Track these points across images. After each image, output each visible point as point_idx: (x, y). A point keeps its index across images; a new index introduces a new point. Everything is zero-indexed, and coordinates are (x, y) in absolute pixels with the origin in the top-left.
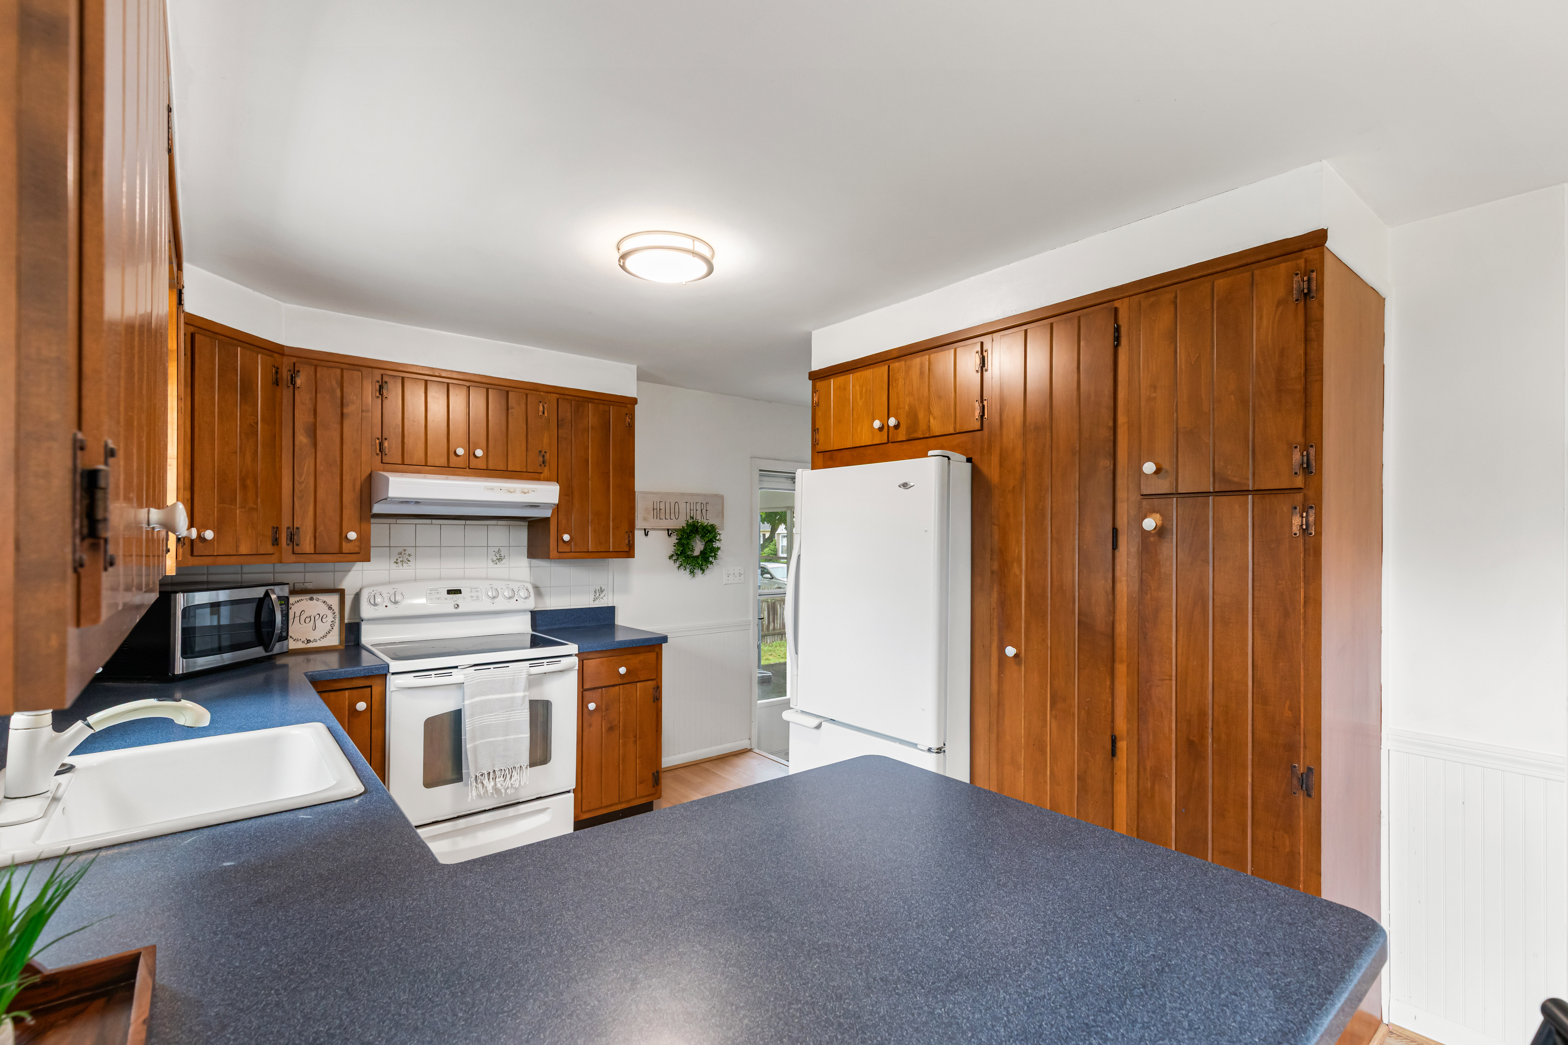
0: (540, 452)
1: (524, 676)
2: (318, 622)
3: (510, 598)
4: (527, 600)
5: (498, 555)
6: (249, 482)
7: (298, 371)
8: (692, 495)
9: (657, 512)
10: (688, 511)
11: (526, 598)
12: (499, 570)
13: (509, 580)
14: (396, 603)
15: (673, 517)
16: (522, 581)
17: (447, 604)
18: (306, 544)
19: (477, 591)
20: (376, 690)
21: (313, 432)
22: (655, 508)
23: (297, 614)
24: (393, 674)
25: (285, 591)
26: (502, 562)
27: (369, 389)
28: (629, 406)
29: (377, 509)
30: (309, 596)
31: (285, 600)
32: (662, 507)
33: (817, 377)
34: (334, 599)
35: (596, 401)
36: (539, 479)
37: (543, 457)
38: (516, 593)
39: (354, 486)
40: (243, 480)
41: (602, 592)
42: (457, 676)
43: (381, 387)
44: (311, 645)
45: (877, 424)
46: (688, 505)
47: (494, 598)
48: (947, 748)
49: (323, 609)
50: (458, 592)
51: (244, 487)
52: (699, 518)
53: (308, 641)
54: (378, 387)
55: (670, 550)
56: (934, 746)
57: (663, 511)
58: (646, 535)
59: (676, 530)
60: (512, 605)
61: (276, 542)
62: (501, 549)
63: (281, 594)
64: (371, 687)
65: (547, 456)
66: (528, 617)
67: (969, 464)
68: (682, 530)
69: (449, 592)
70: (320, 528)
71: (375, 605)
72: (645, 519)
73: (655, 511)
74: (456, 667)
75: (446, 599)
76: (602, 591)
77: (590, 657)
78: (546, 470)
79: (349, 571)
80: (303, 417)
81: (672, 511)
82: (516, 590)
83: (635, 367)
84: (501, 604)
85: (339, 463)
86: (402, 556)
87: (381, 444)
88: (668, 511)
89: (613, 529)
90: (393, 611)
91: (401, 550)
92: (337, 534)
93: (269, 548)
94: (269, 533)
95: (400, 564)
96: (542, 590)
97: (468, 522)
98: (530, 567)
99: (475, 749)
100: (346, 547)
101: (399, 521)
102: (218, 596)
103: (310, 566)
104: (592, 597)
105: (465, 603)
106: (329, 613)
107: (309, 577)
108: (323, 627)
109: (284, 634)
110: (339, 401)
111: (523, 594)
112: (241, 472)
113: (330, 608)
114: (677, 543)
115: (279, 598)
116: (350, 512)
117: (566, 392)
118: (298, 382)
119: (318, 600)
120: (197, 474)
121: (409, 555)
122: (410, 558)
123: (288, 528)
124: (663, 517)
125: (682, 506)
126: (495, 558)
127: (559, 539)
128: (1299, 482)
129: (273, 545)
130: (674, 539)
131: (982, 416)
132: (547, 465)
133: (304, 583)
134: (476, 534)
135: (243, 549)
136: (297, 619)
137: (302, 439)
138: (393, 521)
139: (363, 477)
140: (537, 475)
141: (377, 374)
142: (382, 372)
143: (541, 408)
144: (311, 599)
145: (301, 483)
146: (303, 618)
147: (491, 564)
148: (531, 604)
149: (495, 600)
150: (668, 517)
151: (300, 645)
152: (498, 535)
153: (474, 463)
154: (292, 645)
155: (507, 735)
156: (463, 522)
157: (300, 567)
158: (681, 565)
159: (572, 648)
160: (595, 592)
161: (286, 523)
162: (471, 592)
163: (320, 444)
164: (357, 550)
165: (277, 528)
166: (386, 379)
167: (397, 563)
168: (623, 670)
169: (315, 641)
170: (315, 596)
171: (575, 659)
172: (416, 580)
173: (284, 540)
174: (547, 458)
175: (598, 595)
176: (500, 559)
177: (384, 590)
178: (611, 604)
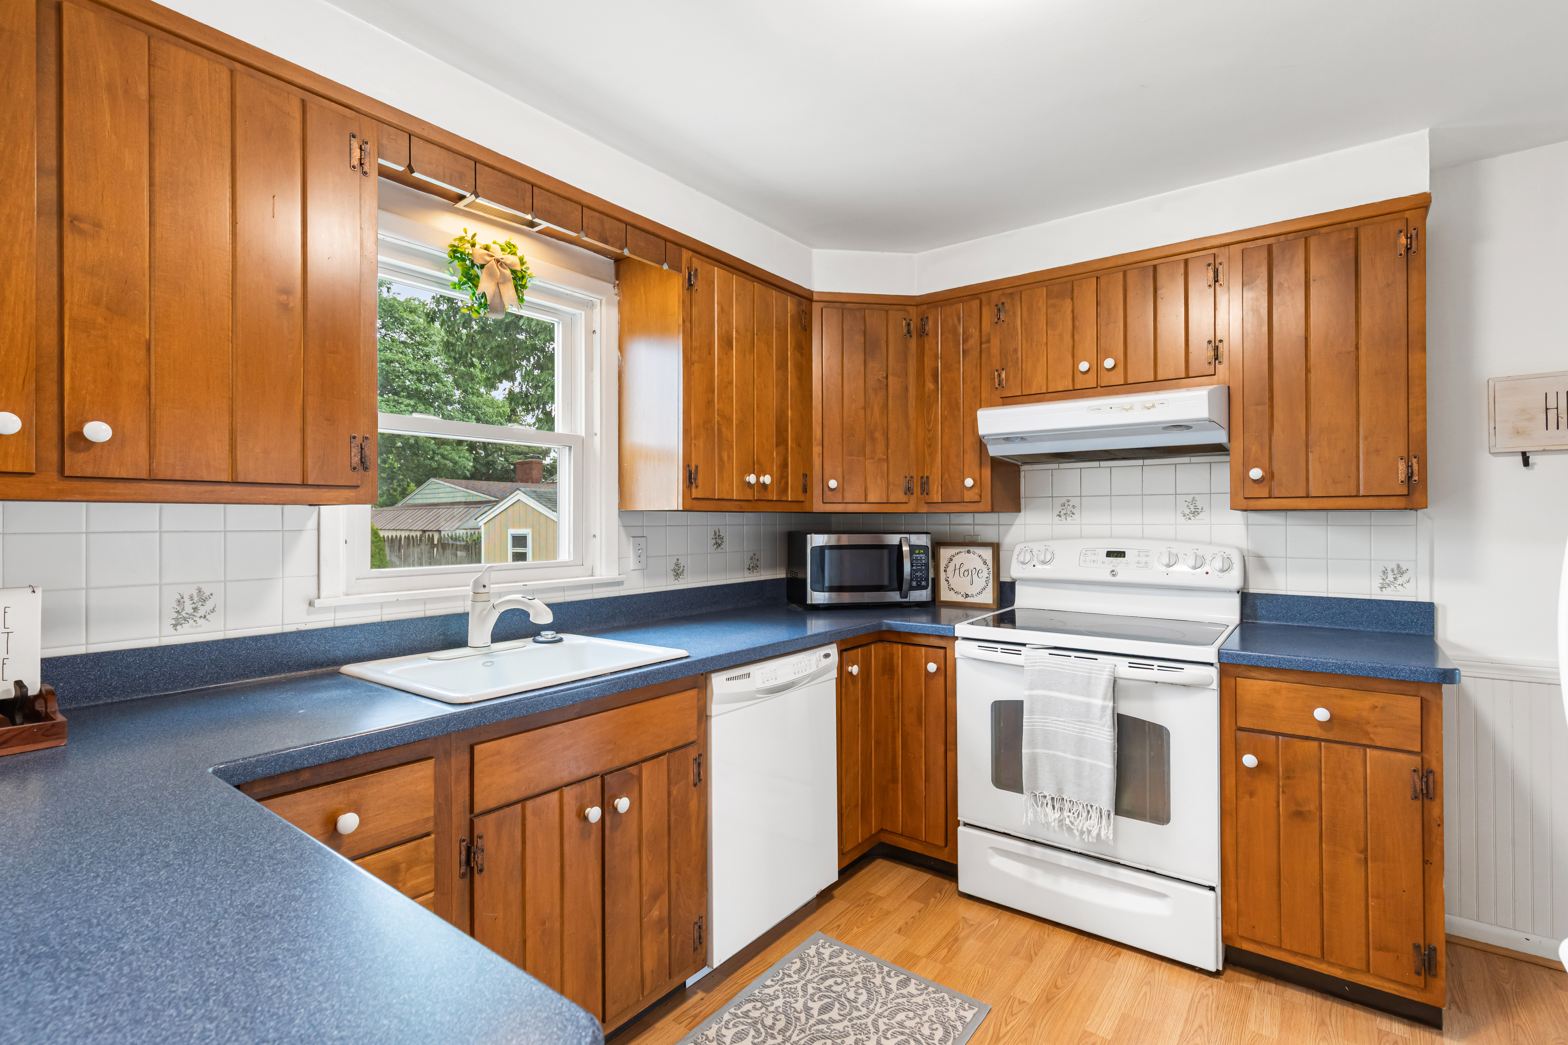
0: (1213, 341)
2: (975, 576)
3: (1196, 568)
4: (1226, 574)
5: (1192, 507)
6: (878, 435)
7: (926, 318)
11: (1222, 571)
12: (1198, 528)
13: (1201, 542)
14: (1045, 562)
16: (1220, 546)
17: (1103, 570)
18: (935, 493)
19: (1147, 556)
20: (949, 653)
21: (938, 377)
22: (1548, 406)
23: (958, 567)
24: (961, 638)
26: (1199, 517)
27: (988, 315)
28: (1407, 214)
30: (966, 549)
31: (926, 549)
34: (987, 553)
36: (1208, 385)
37: (1216, 348)
38: (1208, 561)
39: (973, 428)
40: (873, 433)
41: (1402, 573)
43: (1000, 310)
44: (969, 600)
47: (1169, 565)
49: (979, 565)
50: (1121, 554)
51: (874, 439)
54: (997, 310)
58: (1526, 462)
60: (1197, 578)
61: (909, 491)
62: (1197, 497)
63: (923, 542)
65: (1226, 346)
66: (1234, 600)
69: (1110, 554)
70: (945, 476)
71: (1023, 563)
72: (1521, 432)
73: (1548, 412)
74: (1024, 645)
75: (1103, 563)
76: (1400, 571)
77: (1253, 674)
78: (1222, 371)
79: (1012, 525)
80: (930, 363)
82: (1208, 558)
84: (1180, 576)
86: (1065, 506)
87: (999, 375)
89: (1367, 453)
90: (1043, 572)
91: (1064, 500)
92: (959, 482)
93: (901, 497)
94: (903, 482)
95: (1063, 517)
96: (1269, 561)
97: (1147, 462)
98: (1247, 525)
99: (1034, 759)
100: (967, 495)
101: (1061, 466)
102: (839, 540)
104: (1377, 581)
105: (1125, 570)
106: (984, 568)
112: (870, 425)
115: (914, 547)
116: (970, 457)
117: (1257, 235)
118: (927, 328)
121: (1074, 507)
122: (1074, 511)
123: (920, 477)
126: (1187, 511)
127: (1249, 475)
129: (906, 494)
132: (1224, 360)
135: (872, 498)
136: (957, 571)
137: (930, 385)
140: (1206, 380)
141: (995, 297)
142: (1000, 292)
144: (969, 552)
145: (929, 431)
147: (1181, 519)
148: (1238, 580)
149: (1170, 570)
151: (959, 599)
152: (1191, 478)
153: (1105, 378)
154: (943, 596)
155: (1080, 756)
156: (1140, 462)
160: (1384, 572)
161: (919, 472)
162: (1139, 556)
163: (944, 389)
164: (977, 498)
165: (911, 477)
166: (1003, 299)
167: (1060, 516)
168: (1321, 714)
169: (972, 596)
170: (972, 549)
171: (1213, 673)
172: (1081, 537)
173: (917, 490)
174: (1220, 350)
175: (1391, 578)
176: (1195, 513)
177: (1036, 547)
178: (1424, 598)
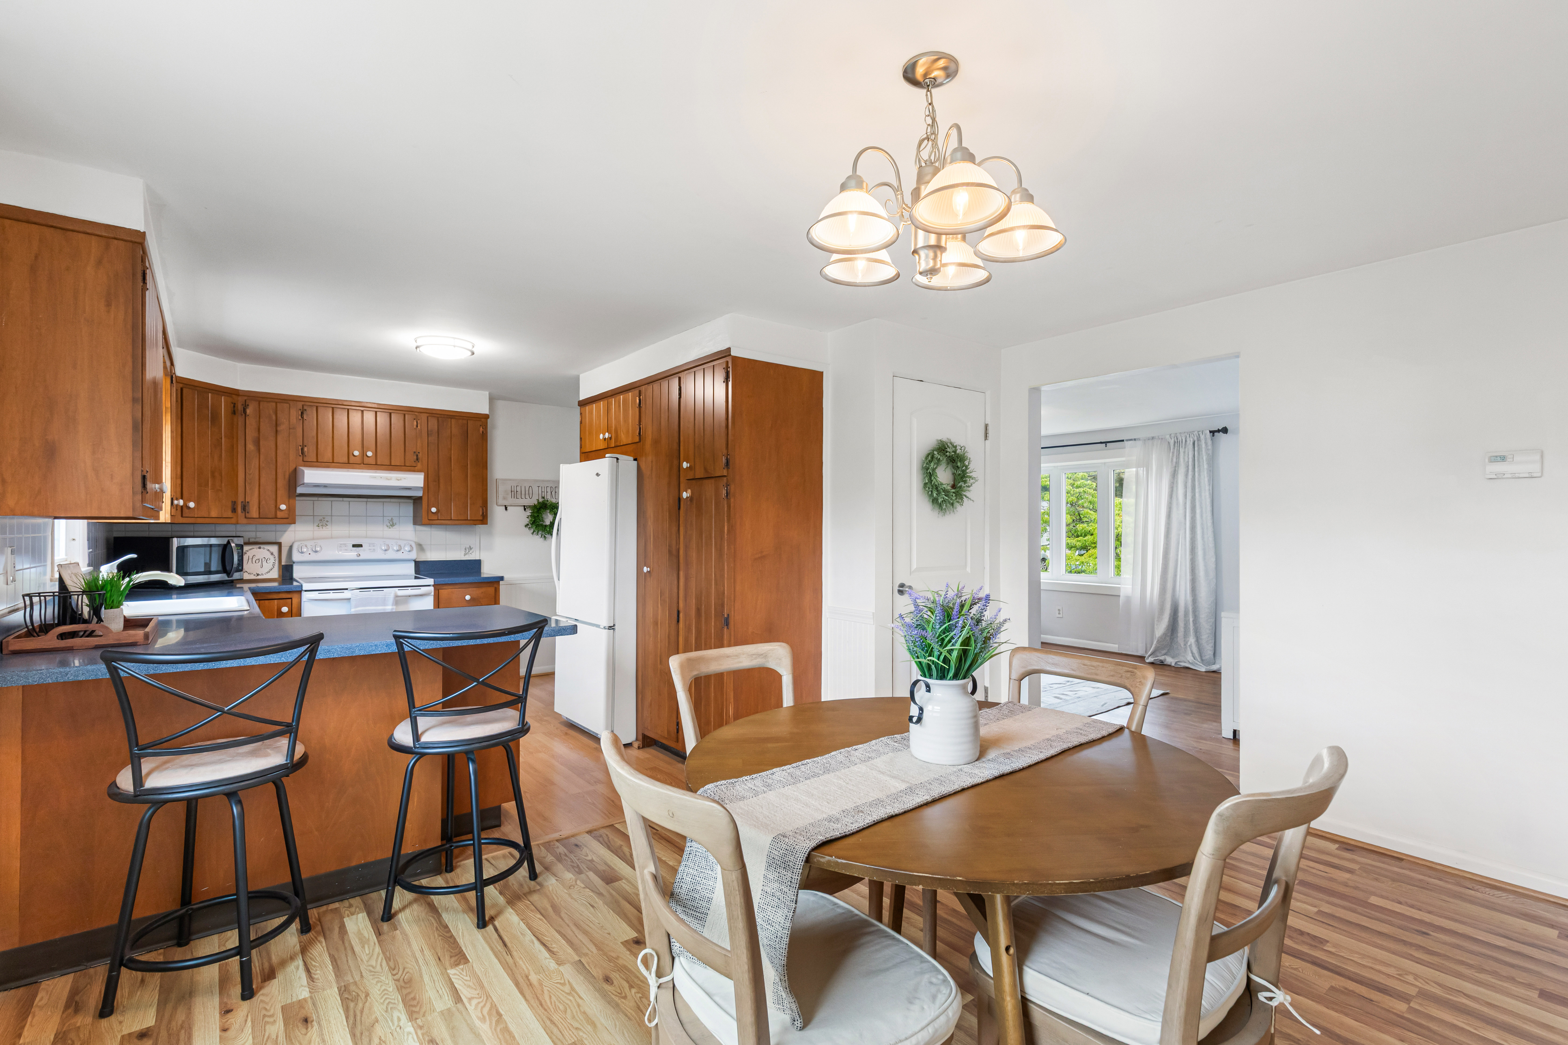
0: (415, 452)
1: (392, 596)
2: (264, 563)
3: (398, 551)
4: (411, 553)
5: (391, 522)
6: (216, 474)
7: (248, 405)
8: (543, 481)
9: (514, 493)
10: (540, 492)
11: (410, 551)
12: (393, 532)
13: (400, 539)
14: (316, 552)
15: (527, 496)
16: (408, 540)
17: (352, 554)
18: (254, 513)
19: (374, 546)
20: (295, 601)
21: (257, 442)
22: (513, 490)
23: (251, 557)
24: (306, 591)
25: (240, 541)
26: (395, 527)
27: (294, 414)
28: (483, 420)
29: (300, 490)
30: (258, 546)
31: (240, 547)
32: (519, 489)
33: (583, 404)
34: (274, 549)
35: (457, 417)
36: (414, 471)
37: (417, 456)
38: (402, 548)
39: (284, 476)
40: (213, 473)
42: (346, 595)
43: (302, 413)
44: (260, 578)
45: (601, 436)
46: (540, 488)
47: (386, 550)
48: (616, 627)
49: (268, 555)
50: (361, 546)
51: (213, 476)
52: (549, 497)
53: (258, 575)
54: (300, 413)
55: (527, 521)
56: (607, 625)
57: (519, 493)
58: (506, 509)
59: (530, 506)
60: (399, 556)
61: (234, 510)
62: (393, 518)
63: (239, 543)
64: (291, 598)
65: (420, 455)
66: (413, 564)
67: (636, 462)
68: (535, 506)
69: (354, 546)
70: (263, 503)
71: (302, 553)
72: (504, 498)
73: (513, 492)
74: (347, 589)
75: (351, 550)
76: (471, 548)
77: (443, 587)
78: (419, 465)
79: (285, 531)
80: (251, 433)
81: (527, 492)
82: (402, 546)
83: (488, 393)
84: (391, 555)
85: (274, 462)
86: (322, 521)
87: (302, 449)
88: (523, 493)
89: (471, 504)
90: (314, 557)
91: (321, 518)
92: (273, 506)
93: (229, 514)
94: (230, 504)
95: (321, 527)
96: (424, 546)
97: (369, 500)
98: (415, 531)
100: (279, 515)
101: (320, 499)
102: (198, 541)
103: (261, 527)
104: (463, 553)
105: (365, 553)
106: (272, 557)
107: (259, 534)
108: (267, 566)
109: (240, 568)
110: (274, 423)
111: (407, 548)
112: (211, 468)
113: (272, 554)
114: (531, 515)
115: (237, 545)
116: (282, 492)
117: (434, 412)
118: (248, 411)
119: (264, 549)
120: (184, 469)
121: (327, 521)
122: (327, 523)
123: (242, 502)
124: (519, 496)
125: (535, 489)
126: (389, 525)
127: (429, 510)
128: (725, 473)
129: (232, 512)
130: (529, 512)
131: (640, 433)
132: (420, 461)
133: (255, 538)
134: (375, 507)
135: (214, 514)
136: (250, 560)
137: (250, 447)
138: (316, 499)
139: (291, 470)
140: (412, 468)
141: (300, 405)
142: (303, 403)
143: (415, 423)
144: (260, 548)
145: (250, 474)
146: (254, 560)
147: (386, 528)
148: (414, 555)
149: (387, 552)
150: (523, 496)
151: (252, 577)
152: (391, 509)
153: (366, 460)
154: (246, 576)
156: (365, 500)
157: (252, 527)
158: (534, 531)
159: (431, 581)
160: (465, 549)
161: (240, 499)
162: (370, 546)
163: (262, 450)
164: (286, 516)
165: (235, 502)
166: (305, 408)
167: (318, 526)
168: (468, 597)
169: (262, 574)
170: (262, 546)
171: (432, 588)
172: (332, 538)
173: (239, 510)
174: (419, 456)
175: (467, 551)
176: (393, 525)
177: (309, 544)
178: (478, 558)
